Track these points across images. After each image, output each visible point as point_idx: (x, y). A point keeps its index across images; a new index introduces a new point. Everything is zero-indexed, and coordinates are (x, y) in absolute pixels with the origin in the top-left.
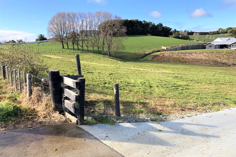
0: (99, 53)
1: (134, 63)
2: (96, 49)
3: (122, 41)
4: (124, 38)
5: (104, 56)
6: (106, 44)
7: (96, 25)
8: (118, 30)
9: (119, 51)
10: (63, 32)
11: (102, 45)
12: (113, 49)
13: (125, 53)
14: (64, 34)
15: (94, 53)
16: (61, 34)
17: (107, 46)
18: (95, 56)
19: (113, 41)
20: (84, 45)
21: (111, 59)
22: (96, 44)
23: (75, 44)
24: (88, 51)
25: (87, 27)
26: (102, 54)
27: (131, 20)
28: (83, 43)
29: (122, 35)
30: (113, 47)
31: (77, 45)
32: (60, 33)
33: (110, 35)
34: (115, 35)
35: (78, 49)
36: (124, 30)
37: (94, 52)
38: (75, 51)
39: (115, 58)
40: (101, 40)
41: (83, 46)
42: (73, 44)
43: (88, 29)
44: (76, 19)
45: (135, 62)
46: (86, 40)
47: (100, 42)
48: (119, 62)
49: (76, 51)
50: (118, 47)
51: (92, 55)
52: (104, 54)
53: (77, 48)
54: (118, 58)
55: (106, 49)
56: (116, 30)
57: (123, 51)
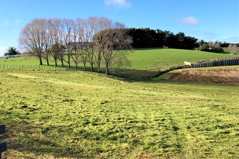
0: (93, 70)
1: (145, 84)
2: (88, 65)
3: (126, 55)
4: (129, 51)
5: (100, 74)
6: (103, 58)
7: (89, 35)
8: (120, 41)
9: (122, 67)
10: (41, 44)
11: (97, 60)
12: (114, 66)
13: (130, 70)
14: (43, 47)
15: (85, 71)
16: (38, 46)
17: (105, 61)
18: (87, 74)
19: (113, 55)
20: (71, 60)
21: (111, 79)
22: (88, 59)
23: (58, 59)
24: (77, 68)
25: (75, 37)
26: (97, 72)
27: (139, 29)
28: (69, 58)
29: (126, 48)
30: (113, 62)
31: (62, 61)
32: (36, 46)
33: (109, 48)
34: (115, 47)
35: (63, 66)
36: (129, 40)
37: (86, 69)
38: (57, 68)
39: (116, 77)
40: (96, 54)
41: (69, 62)
42: (56, 59)
43: (77, 40)
44: (60, 28)
45: (145, 82)
46: (74, 54)
47: (94, 56)
48: (122, 82)
49: (60, 69)
50: (121, 62)
51: (82, 73)
52: (100, 72)
53: (61, 64)
54: (121, 77)
55: (103, 66)
56: (117, 40)
57: (128, 68)
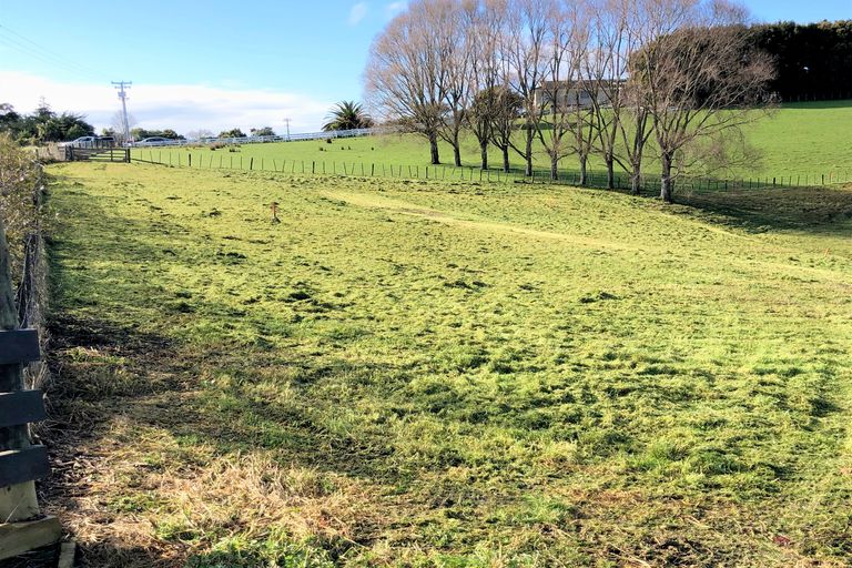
0: (613, 184)
2: (597, 164)
5: (640, 198)
11: (632, 146)
15: (584, 185)
17: (660, 151)
21: (675, 217)
24: (556, 177)
28: (530, 138)
31: (504, 149)
35: (507, 168)
37: (587, 181)
39: (698, 212)
41: (529, 153)
42: (484, 144)
52: (638, 192)
55: (651, 168)
